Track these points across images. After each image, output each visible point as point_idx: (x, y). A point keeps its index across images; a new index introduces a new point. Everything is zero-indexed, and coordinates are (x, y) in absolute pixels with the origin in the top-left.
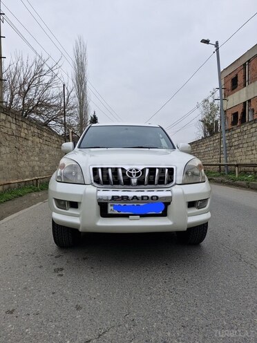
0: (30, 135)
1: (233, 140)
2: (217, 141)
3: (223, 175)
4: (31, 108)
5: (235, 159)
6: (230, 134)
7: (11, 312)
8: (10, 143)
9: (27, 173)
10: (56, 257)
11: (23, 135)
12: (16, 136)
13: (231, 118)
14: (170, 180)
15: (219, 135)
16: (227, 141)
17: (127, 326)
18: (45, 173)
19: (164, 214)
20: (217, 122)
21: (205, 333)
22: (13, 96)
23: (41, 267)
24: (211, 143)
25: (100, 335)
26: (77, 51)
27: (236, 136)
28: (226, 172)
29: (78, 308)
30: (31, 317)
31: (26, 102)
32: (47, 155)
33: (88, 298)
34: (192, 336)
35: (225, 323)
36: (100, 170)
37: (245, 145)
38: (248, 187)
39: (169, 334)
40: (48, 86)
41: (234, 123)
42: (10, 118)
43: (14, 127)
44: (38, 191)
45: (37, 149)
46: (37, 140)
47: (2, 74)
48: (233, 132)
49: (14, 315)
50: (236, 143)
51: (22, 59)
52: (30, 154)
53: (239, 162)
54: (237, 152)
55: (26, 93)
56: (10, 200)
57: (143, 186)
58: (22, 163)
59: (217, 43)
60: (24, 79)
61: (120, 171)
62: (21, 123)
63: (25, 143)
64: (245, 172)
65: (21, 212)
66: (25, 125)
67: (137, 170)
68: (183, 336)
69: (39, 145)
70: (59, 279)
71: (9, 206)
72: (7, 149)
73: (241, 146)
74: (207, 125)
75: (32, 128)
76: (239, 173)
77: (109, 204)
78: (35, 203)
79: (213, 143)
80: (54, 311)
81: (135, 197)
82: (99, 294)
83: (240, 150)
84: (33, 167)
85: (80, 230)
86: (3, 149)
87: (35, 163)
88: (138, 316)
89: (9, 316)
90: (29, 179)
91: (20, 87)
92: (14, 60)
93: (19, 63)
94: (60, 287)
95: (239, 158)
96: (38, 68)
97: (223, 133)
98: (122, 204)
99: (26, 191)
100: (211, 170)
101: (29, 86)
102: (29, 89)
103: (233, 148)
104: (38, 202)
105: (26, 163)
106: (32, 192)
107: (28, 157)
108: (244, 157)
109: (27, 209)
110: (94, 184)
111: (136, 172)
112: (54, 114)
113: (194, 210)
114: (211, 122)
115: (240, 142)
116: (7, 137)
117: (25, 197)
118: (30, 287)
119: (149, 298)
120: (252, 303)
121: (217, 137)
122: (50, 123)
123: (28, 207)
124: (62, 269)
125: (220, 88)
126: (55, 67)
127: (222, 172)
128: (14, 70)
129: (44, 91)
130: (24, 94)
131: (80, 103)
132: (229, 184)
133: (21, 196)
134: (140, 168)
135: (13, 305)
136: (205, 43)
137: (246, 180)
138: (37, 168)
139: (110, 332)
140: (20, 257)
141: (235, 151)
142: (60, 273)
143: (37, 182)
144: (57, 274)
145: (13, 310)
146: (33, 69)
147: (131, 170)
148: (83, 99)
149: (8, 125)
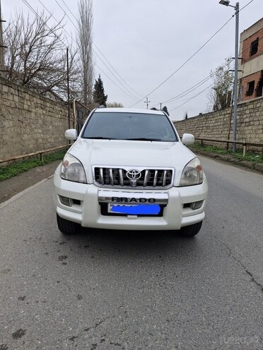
0: (33, 106)
1: (245, 116)
2: (228, 116)
3: (230, 152)
4: (33, 71)
5: (244, 136)
6: (242, 109)
7: (23, 299)
8: (14, 117)
9: (31, 146)
10: (60, 244)
11: (26, 107)
12: (19, 109)
13: (246, 87)
14: (168, 182)
15: (230, 109)
16: (238, 117)
17: (120, 317)
18: (48, 145)
19: (161, 215)
20: (230, 93)
21: (185, 328)
22: (14, 58)
23: (47, 254)
24: (222, 117)
25: (97, 325)
26: (82, 7)
27: (248, 112)
28: (233, 150)
29: (79, 298)
30: (40, 304)
31: (28, 65)
32: (51, 127)
33: (88, 288)
34: (174, 330)
35: (204, 319)
36: (101, 170)
37: (257, 123)
38: (254, 168)
39: (155, 327)
40: (51, 48)
41: (249, 93)
42: (12, 90)
43: (16, 99)
44: (42, 165)
45: (40, 121)
46: (40, 111)
47: (2, 33)
48: (246, 108)
49: (25, 301)
50: (247, 120)
51: (22, 17)
52: (34, 126)
53: (248, 141)
54: (248, 130)
55: (27, 55)
56: (15, 175)
57: (142, 187)
58: (26, 137)
59: (238, 5)
60: (25, 39)
61: (121, 171)
62: (24, 94)
63: (28, 116)
64: (253, 151)
65: (27, 190)
66: (27, 97)
67: (137, 172)
68: (166, 329)
69: (42, 117)
70: (63, 267)
71: (14, 182)
72: (11, 123)
73: (252, 123)
74: (219, 95)
75: (35, 99)
76: (247, 151)
77: (109, 205)
78: (40, 180)
79: (223, 117)
80: (59, 300)
81: (134, 199)
82: (97, 285)
83: (250, 127)
84: (37, 140)
85: (82, 225)
86: (6, 123)
87: (38, 136)
88: (130, 308)
89: (21, 302)
90: (33, 154)
91: (22, 47)
92: (14, 18)
93: (20, 21)
94: (64, 276)
95: (249, 136)
96: (40, 28)
97: (235, 107)
98: (121, 205)
99: (30, 165)
100: (218, 146)
101: (31, 47)
102: (30, 51)
103: (243, 125)
104: (43, 179)
105: (30, 136)
106: (36, 166)
107: (32, 130)
108: (253, 136)
109: (32, 187)
110: (96, 183)
111: (135, 174)
112: (56, 79)
113: (189, 211)
114: (224, 92)
115: (251, 119)
116: (11, 110)
117: (30, 172)
118: (38, 274)
119: (141, 291)
120: (231, 301)
121: (228, 112)
122: (53, 88)
123: (33, 184)
124: (66, 257)
125: (236, 58)
126: (58, 27)
127: (229, 150)
128: (14, 29)
129: (46, 54)
130: (26, 56)
131: (84, 67)
132: (234, 164)
133: (25, 171)
134: (140, 169)
135: (24, 292)
136: (224, 4)
137: (253, 160)
138: (40, 141)
139: (106, 322)
140: (28, 243)
141: (246, 128)
142: (64, 261)
143: (41, 156)
144: (61, 262)
145: (25, 297)
146: (35, 28)
147: (131, 172)
148: (87, 62)
149: (11, 97)
